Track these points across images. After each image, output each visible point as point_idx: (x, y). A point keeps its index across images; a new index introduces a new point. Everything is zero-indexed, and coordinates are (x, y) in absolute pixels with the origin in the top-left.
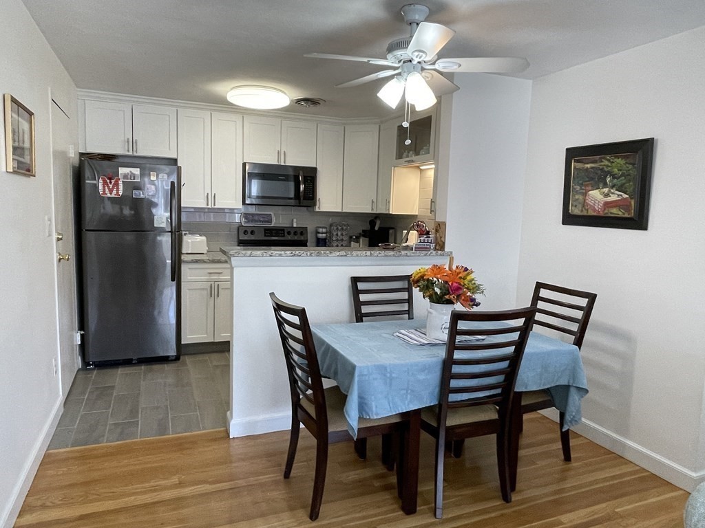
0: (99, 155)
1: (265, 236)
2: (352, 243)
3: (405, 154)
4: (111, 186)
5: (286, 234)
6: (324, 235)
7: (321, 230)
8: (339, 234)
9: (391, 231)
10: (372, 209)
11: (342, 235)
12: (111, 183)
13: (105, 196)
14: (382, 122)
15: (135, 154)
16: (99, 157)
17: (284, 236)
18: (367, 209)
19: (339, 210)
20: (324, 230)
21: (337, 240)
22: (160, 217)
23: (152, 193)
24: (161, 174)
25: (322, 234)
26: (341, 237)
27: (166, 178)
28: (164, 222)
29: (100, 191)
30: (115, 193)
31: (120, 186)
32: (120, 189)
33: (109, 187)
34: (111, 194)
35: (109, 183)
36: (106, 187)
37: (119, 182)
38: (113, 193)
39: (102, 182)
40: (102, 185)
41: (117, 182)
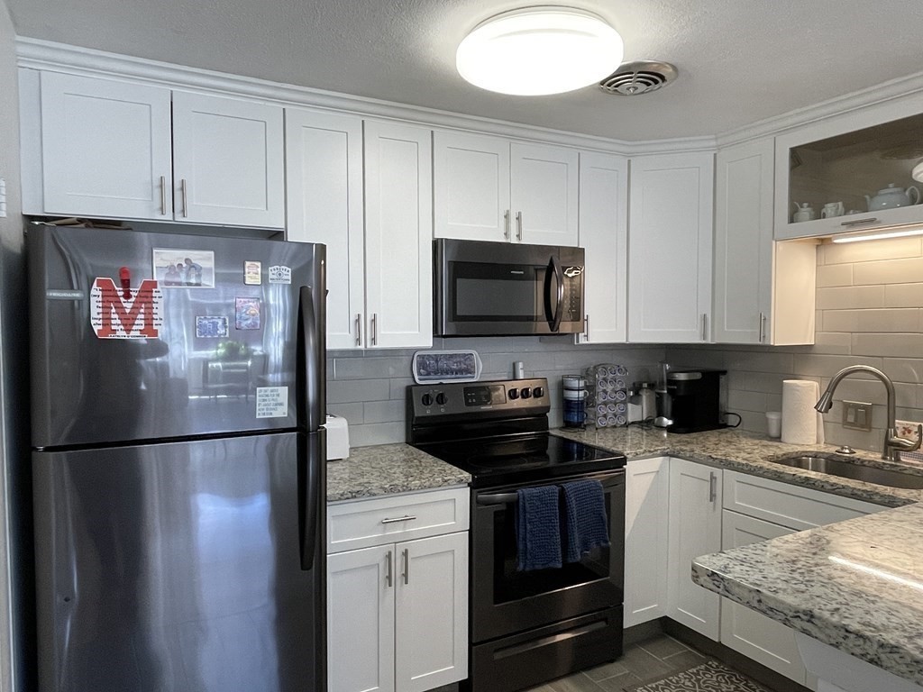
1: (468, 404)
2: (629, 405)
3: (803, 212)
4: (128, 306)
6: (580, 394)
7: (574, 383)
8: (611, 388)
9: (722, 379)
10: (703, 335)
11: (615, 391)
12: (127, 296)
13: (111, 336)
14: (719, 148)
15: (179, 218)
19: (622, 340)
20: (582, 384)
21: (607, 403)
22: (272, 391)
23: (249, 322)
24: (275, 267)
25: (579, 390)
26: (614, 395)
27: (290, 278)
28: (281, 404)
29: (93, 322)
30: (142, 328)
31: (154, 305)
32: (154, 316)
33: (120, 311)
34: (128, 331)
35: (123, 296)
36: (113, 310)
37: (154, 294)
38: (134, 327)
39: (100, 293)
40: (100, 305)
41: (149, 294)
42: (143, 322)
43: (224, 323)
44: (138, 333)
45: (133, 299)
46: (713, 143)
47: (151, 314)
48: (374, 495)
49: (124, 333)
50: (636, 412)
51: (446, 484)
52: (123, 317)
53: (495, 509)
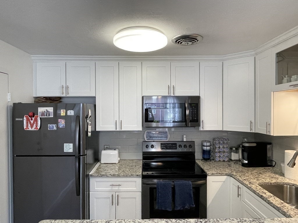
0: (44, 97)
1: (162, 149)
2: (232, 153)
3: (285, 79)
4: (32, 122)
5: (178, 146)
6: (208, 148)
7: (205, 144)
8: (221, 147)
9: (268, 146)
10: (251, 129)
11: (224, 147)
12: (32, 119)
13: (28, 130)
15: (67, 96)
16: (44, 99)
17: (176, 149)
18: (246, 129)
19: (221, 129)
20: (208, 144)
21: (220, 152)
22: (68, 145)
23: (62, 126)
24: (69, 111)
25: (207, 146)
26: (223, 149)
27: (73, 113)
28: (71, 148)
29: (24, 126)
30: (35, 127)
31: (38, 122)
32: (38, 124)
33: (30, 123)
34: (32, 128)
35: (31, 120)
36: (29, 123)
37: (38, 119)
38: (33, 127)
39: (26, 119)
40: (26, 122)
41: (36, 119)
42: (35, 126)
43: (55, 126)
44: (34, 129)
45: (33, 120)
46: (253, 53)
47: (37, 124)
48: (108, 176)
49: (31, 129)
50: (235, 156)
51: (132, 176)
52: (31, 124)
53: (150, 187)
